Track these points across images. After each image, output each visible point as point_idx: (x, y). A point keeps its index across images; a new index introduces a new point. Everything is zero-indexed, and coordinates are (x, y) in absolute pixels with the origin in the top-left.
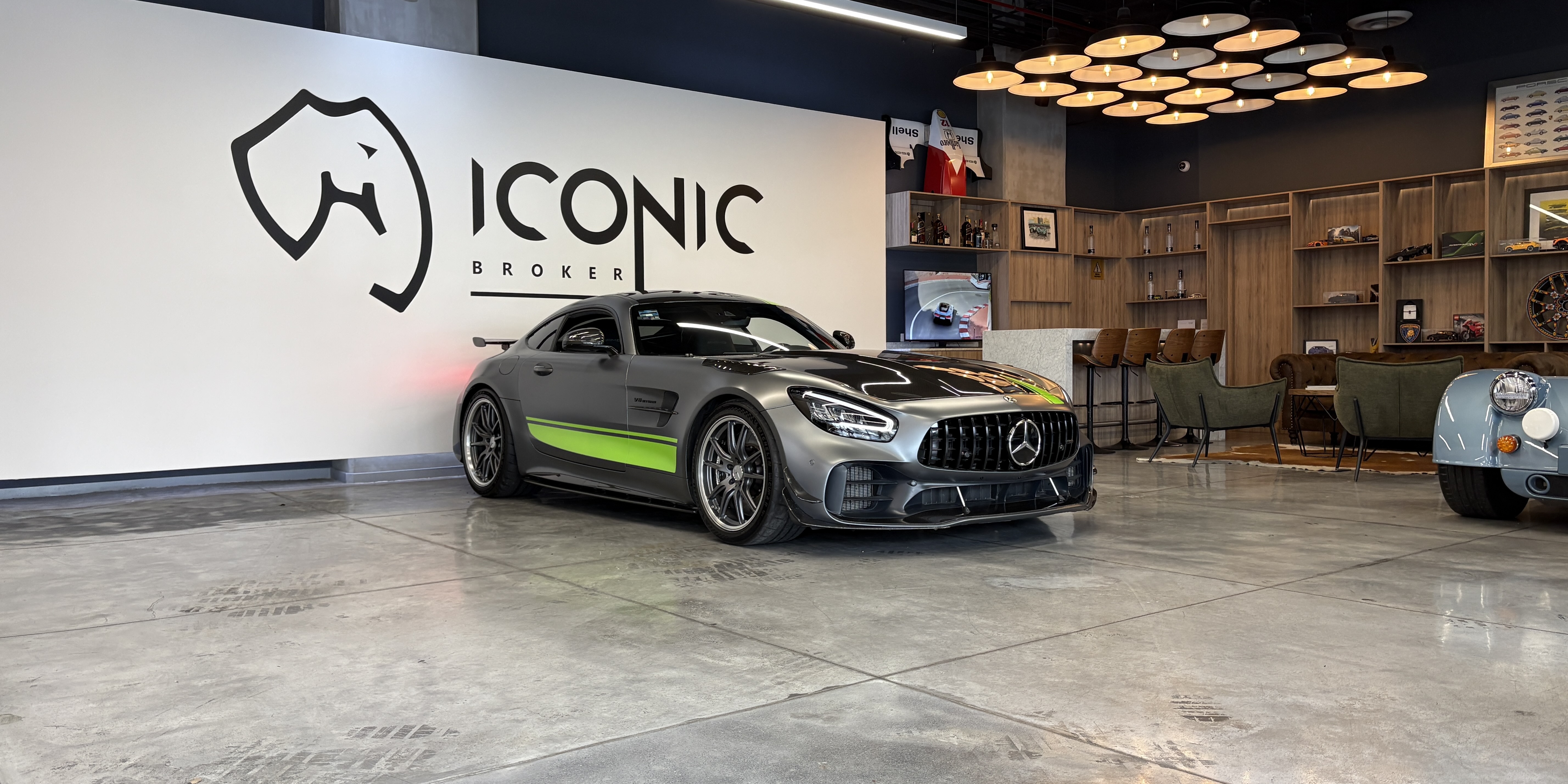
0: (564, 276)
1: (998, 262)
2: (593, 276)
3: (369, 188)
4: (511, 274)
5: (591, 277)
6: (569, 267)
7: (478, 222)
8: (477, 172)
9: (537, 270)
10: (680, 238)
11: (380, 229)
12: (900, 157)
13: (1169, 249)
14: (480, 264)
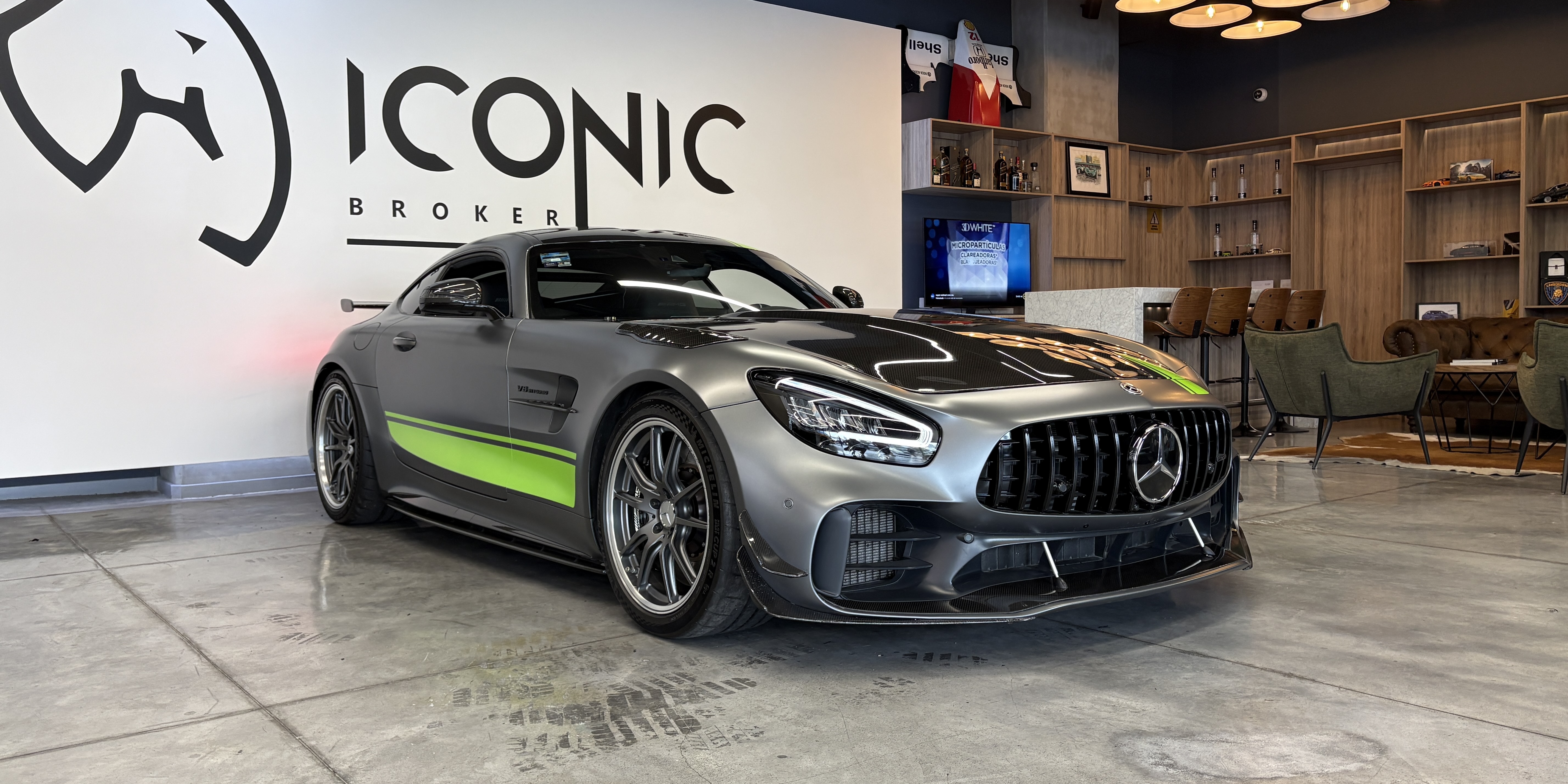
0: (477, 220)
1: (1038, 209)
2: (518, 219)
3: (194, 95)
4: (403, 216)
5: (515, 221)
6: (484, 207)
7: (357, 146)
8: (355, 78)
9: (440, 210)
10: (637, 173)
11: (214, 151)
12: (919, 77)
13: (1242, 195)
14: (360, 202)
